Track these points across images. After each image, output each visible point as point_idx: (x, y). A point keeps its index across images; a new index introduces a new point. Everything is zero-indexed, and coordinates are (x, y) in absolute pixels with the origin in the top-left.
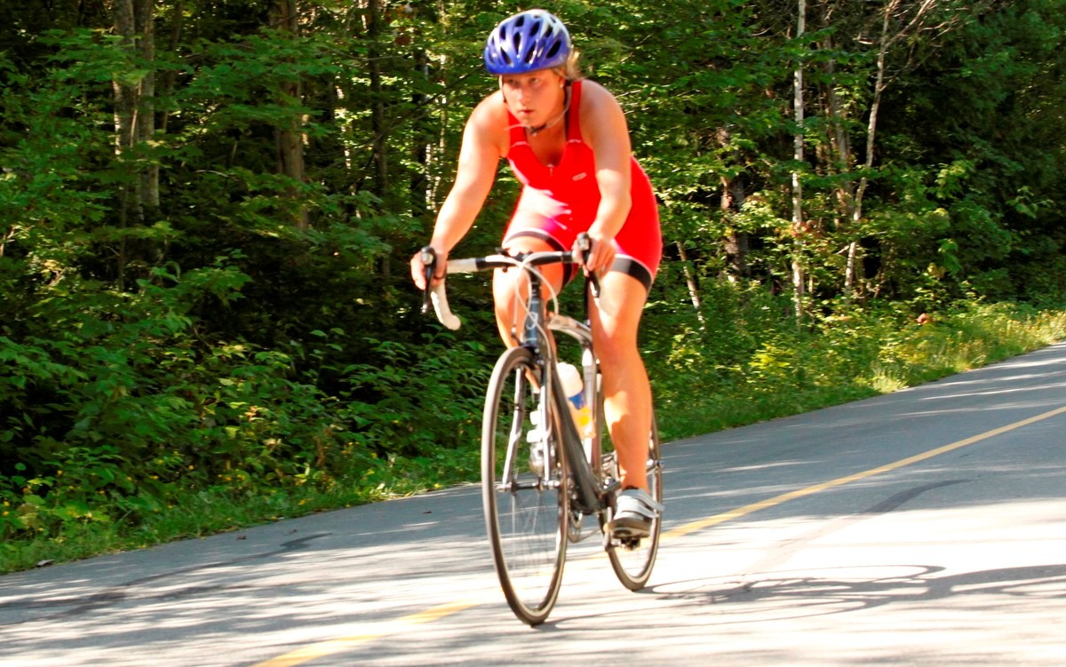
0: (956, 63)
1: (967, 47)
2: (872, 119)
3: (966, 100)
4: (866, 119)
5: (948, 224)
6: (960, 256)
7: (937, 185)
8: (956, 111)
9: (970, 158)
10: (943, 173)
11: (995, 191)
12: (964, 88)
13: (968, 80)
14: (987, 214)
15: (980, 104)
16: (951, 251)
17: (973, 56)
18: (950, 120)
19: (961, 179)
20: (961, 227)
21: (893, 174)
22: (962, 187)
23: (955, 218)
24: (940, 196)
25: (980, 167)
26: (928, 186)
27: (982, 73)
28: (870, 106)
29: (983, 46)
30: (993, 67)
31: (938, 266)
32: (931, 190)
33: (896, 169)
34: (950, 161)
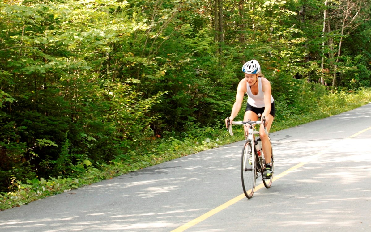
0: (359, 31)
1: (361, 28)
2: (340, 45)
3: (361, 40)
4: (338, 44)
5: (357, 69)
6: (359, 77)
7: (354, 60)
8: (358, 43)
9: (362, 54)
10: (356, 57)
11: (366, 62)
12: (360, 37)
13: (361, 36)
14: (365, 67)
15: (364, 41)
16: (357, 76)
17: (362, 30)
18: (357, 45)
19: (360, 59)
20: (359, 70)
21: (344, 57)
22: (360, 61)
23: (358, 68)
24: (355, 63)
25: (364, 56)
26: (352, 60)
27: (365, 34)
28: (340, 42)
29: (365, 27)
30: (367, 32)
31: (354, 79)
32: (353, 61)
33: (344, 56)
34: (357, 55)
